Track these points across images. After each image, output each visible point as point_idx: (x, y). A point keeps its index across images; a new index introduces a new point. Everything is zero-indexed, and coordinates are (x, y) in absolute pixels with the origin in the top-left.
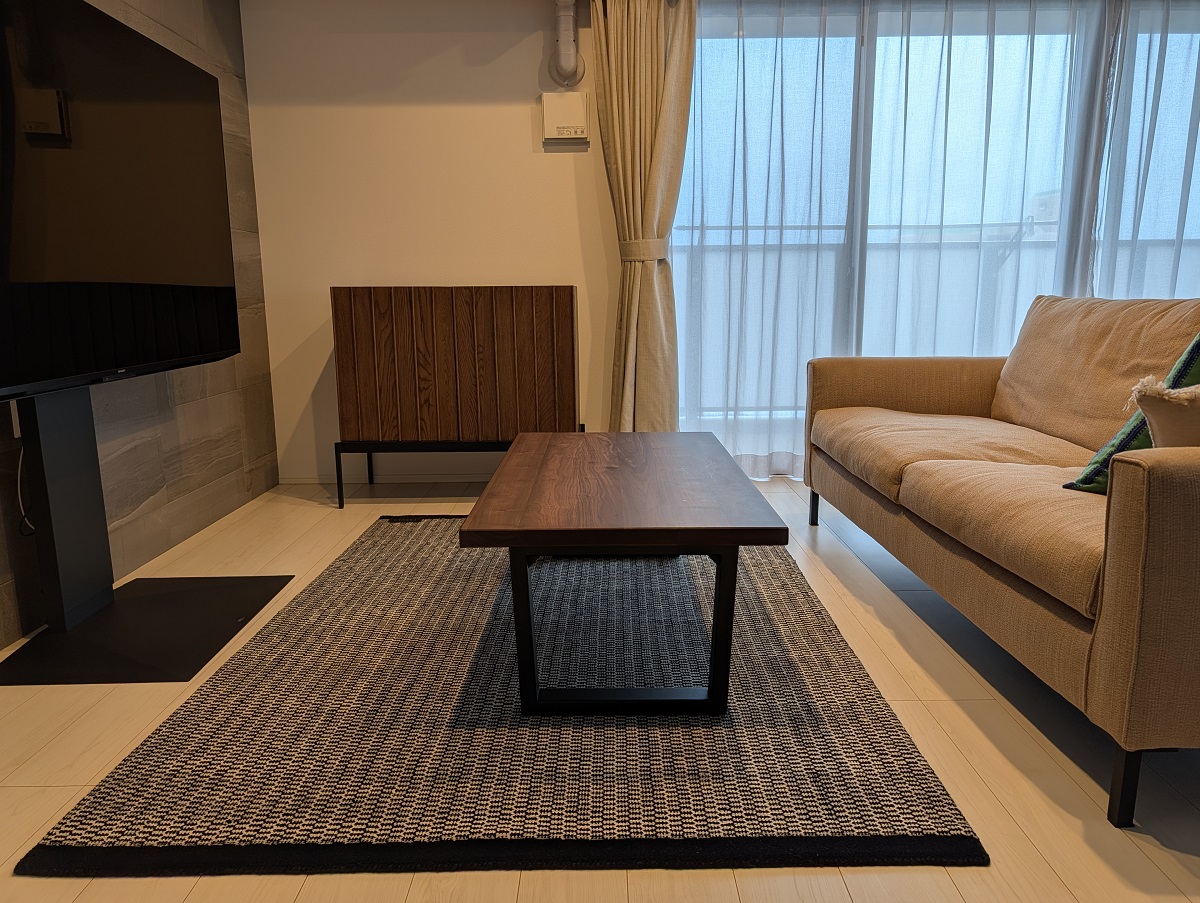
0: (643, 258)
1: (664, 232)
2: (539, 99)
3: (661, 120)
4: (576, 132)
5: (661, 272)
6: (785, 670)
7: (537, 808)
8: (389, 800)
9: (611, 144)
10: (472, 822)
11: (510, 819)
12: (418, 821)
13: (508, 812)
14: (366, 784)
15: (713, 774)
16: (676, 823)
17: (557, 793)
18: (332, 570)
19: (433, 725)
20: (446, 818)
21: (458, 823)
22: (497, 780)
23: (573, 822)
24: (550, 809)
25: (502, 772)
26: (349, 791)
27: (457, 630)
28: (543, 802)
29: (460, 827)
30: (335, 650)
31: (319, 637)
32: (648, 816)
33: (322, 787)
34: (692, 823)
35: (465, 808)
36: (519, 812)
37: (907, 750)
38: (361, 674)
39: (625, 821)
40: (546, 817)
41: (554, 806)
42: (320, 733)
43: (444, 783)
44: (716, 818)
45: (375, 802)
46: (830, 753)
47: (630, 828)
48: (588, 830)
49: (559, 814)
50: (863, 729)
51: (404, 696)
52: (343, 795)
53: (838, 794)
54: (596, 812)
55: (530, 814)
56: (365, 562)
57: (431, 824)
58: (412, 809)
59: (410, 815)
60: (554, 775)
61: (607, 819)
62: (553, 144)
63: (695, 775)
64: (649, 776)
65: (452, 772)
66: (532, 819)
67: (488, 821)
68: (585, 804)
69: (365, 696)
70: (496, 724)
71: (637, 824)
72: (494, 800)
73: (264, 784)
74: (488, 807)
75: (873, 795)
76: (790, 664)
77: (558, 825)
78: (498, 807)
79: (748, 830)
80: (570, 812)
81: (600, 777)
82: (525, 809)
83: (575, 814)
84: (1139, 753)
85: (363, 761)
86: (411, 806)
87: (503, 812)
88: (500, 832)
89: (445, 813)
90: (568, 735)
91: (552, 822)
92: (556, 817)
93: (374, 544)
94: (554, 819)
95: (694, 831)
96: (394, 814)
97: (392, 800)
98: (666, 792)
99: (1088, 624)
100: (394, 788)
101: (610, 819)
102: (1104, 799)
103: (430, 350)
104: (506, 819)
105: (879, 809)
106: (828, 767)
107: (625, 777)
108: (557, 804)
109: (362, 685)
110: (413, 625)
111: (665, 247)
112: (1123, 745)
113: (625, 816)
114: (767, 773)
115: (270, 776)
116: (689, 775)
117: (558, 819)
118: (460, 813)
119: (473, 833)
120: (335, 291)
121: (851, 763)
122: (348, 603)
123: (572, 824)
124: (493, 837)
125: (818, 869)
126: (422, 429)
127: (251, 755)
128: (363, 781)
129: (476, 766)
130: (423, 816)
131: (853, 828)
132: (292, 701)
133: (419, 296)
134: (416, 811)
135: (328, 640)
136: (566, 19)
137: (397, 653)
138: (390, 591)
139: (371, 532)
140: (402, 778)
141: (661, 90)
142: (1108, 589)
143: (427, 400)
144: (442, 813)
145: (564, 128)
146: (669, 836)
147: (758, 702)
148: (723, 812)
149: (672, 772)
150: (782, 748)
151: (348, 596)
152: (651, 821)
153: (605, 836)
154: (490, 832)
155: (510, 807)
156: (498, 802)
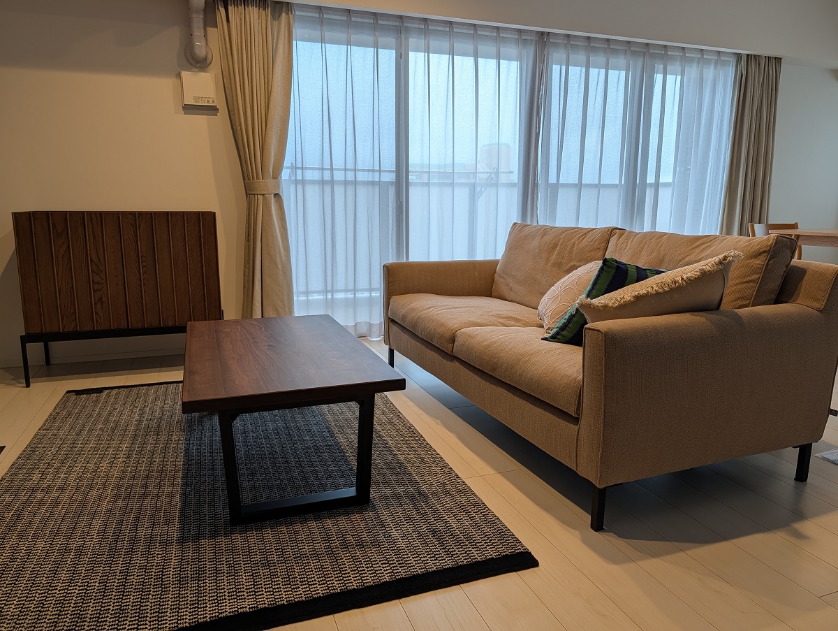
0: (264, 193)
1: (276, 175)
2: (179, 76)
3: (272, 98)
4: (208, 101)
5: (276, 202)
6: (398, 469)
7: (262, 587)
8: (149, 603)
9: (236, 112)
10: (217, 606)
11: (245, 598)
12: (176, 614)
13: (242, 594)
14: (126, 596)
15: (371, 543)
16: (357, 578)
17: (273, 574)
18: (38, 438)
19: (166, 544)
20: (197, 607)
21: (207, 608)
22: (227, 573)
23: (289, 591)
24: (271, 586)
25: (229, 567)
26: (114, 603)
27: (162, 472)
28: (264, 582)
29: (210, 611)
30: (65, 500)
31: (47, 492)
32: (338, 577)
33: (91, 604)
34: (367, 576)
35: (209, 597)
36: (250, 592)
37: (481, 507)
38: (94, 515)
39: (324, 584)
40: (270, 591)
41: (273, 583)
42: (75, 565)
43: (188, 583)
44: (381, 570)
45: (138, 607)
46: (438, 517)
47: (329, 587)
48: (301, 594)
49: (278, 588)
50: (454, 500)
51: (135, 527)
52: (111, 607)
53: (449, 541)
54: (303, 582)
55: (258, 592)
56: (66, 428)
57: (187, 613)
58: (169, 606)
59: (170, 611)
60: (267, 563)
61: (311, 585)
62: (190, 109)
63: (361, 545)
64: (331, 552)
65: (191, 575)
66: (260, 595)
67: (230, 603)
68: (294, 578)
69: (103, 532)
70: (214, 535)
71: (332, 584)
72: (229, 587)
73: (41, 612)
74: (226, 593)
75: (469, 538)
76: (401, 464)
77: (280, 595)
78: (233, 592)
79: (402, 573)
80: (285, 585)
81: (299, 558)
82: (253, 589)
83: (289, 586)
84: (605, 488)
85: (119, 579)
86: (168, 604)
87: (238, 594)
88: (241, 608)
89: (195, 604)
90: (268, 534)
91: (275, 594)
92: (277, 590)
93: (69, 414)
94: (276, 592)
95: (370, 581)
96: (156, 612)
97: (151, 603)
98: (345, 560)
99: (575, 420)
100: (150, 594)
101: (314, 584)
102: (588, 518)
103: (102, 260)
104: (242, 599)
105: (474, 545)
106: (440, 525)
107: (315, 554)
108: (275, 581)
109: (97, 524)
110: (124, 473)
111: (278, 186)
112: (597, 486)
113: (323, 580)
114: (405, 536)
115: (44, 605)
116: (356, 546)
117: (279, 591)
118: (207, 601)
119: (221, 613)
120: (16, 216)
121: (451, 521)
122: (63, 462)
123: (289, 593)
124: (236, 613)
125: (448, 588)
126: (97, 321)
127: (20, 592)
128: (123, 594)
129: (208, 567)
130: (179, 609)
131: (463, 560)
132: (41, 546)
133: (91, 220)
134: (173, 607)
135: (55, 493)
136: (198, 20)
137: (118, 496)
138: (96, 450)
139: (63, 404)
140: (154, 585)
141: (271, 76)
142: (586, 400)
143: (100, 299)
144: (193, 604)
145: (199, 98)
146: (356, 587)
147: (387, 492)
148: (384, 566)
149: (346, 546)
150: (409, 519)
151: (61, 457)
152: (340, 580)
153: (314, 596)
154: (234, 610)
155: (242, 590)
156: (233, 588)
